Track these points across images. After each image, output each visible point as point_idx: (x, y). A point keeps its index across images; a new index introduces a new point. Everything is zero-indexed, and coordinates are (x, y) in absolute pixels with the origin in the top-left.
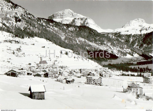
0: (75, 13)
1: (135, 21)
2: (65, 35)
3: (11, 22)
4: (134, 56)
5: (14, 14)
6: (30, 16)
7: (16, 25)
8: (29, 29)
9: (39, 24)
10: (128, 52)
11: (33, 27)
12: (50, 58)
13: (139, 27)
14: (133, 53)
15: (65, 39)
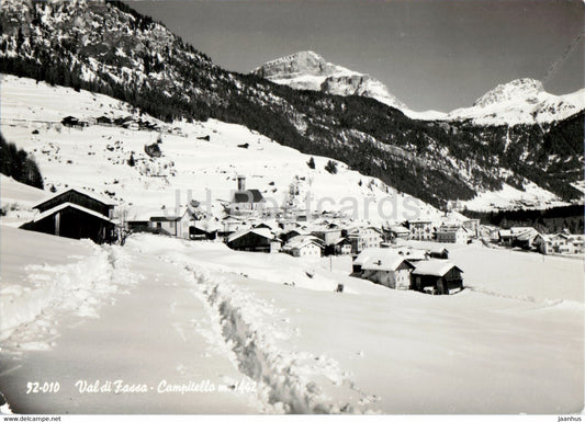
0: (329, 64)
1: (513, 87)
2: (305, 119)
3: (129, 71)
4: (524, 190)
5: (139, 47)
6: (193, 56)
7: (145, 81)
8: (190, 93)
9: (223, 81)
10: (506, 176)
11: (202, 88)
12: (272, 184)
13: (527, 104)
14: (521, 181)
15: (308, 132)
